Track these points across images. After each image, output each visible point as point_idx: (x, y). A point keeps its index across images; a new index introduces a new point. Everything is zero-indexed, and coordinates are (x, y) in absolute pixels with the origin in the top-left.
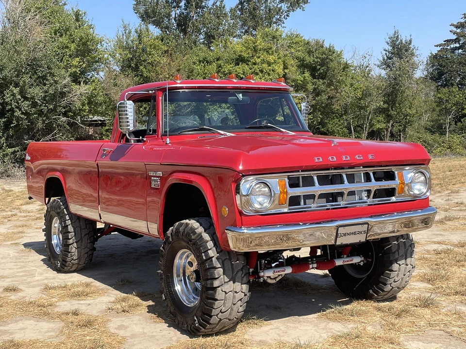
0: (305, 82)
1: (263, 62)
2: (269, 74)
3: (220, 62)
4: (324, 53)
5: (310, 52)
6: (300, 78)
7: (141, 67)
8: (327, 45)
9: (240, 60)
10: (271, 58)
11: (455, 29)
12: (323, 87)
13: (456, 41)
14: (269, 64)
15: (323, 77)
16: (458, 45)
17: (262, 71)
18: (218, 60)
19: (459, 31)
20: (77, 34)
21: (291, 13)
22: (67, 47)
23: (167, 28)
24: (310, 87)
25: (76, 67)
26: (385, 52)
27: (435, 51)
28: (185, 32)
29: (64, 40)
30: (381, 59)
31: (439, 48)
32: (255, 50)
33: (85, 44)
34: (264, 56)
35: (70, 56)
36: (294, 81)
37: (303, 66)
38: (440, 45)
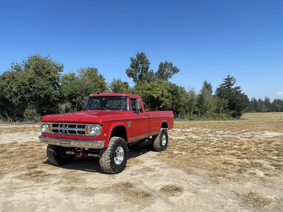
0: (169, 96)
1: (156, 90)
2: (157, 94)
3: (143, 90)
4: (175, 88)
5: (171, 87)
6: (167, 95)
7: (118, 91)
8: (177, 85)
9: (149, 89)
10: (158, 89)
11: (225, 80)
12: (175, 98)
13: (226, 84)
14: (157, 91)
15: (175, 95)
16: (226, 85)
17: (155, 93)
18: (142, 89)
19: (226, 81)
20: (100, 81)
21: (174, 74)
22: (97, 85)
23: (135, 78)
24: (171, 97)
25: (99, 91)
26: (202, 87)
27: (219, 87)
28: (141, 79)
29: (96, 83)
30: (202, 89)
31: (220, 86)
32: (154, 86)
33: (101, 85)
34: (156, 88)
35: (97, 88)
36: (166, 96)
37: (169, 91)
38: (220, 85)
